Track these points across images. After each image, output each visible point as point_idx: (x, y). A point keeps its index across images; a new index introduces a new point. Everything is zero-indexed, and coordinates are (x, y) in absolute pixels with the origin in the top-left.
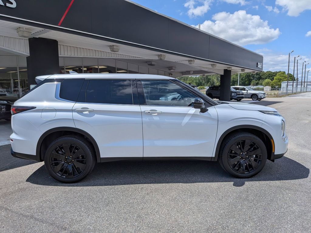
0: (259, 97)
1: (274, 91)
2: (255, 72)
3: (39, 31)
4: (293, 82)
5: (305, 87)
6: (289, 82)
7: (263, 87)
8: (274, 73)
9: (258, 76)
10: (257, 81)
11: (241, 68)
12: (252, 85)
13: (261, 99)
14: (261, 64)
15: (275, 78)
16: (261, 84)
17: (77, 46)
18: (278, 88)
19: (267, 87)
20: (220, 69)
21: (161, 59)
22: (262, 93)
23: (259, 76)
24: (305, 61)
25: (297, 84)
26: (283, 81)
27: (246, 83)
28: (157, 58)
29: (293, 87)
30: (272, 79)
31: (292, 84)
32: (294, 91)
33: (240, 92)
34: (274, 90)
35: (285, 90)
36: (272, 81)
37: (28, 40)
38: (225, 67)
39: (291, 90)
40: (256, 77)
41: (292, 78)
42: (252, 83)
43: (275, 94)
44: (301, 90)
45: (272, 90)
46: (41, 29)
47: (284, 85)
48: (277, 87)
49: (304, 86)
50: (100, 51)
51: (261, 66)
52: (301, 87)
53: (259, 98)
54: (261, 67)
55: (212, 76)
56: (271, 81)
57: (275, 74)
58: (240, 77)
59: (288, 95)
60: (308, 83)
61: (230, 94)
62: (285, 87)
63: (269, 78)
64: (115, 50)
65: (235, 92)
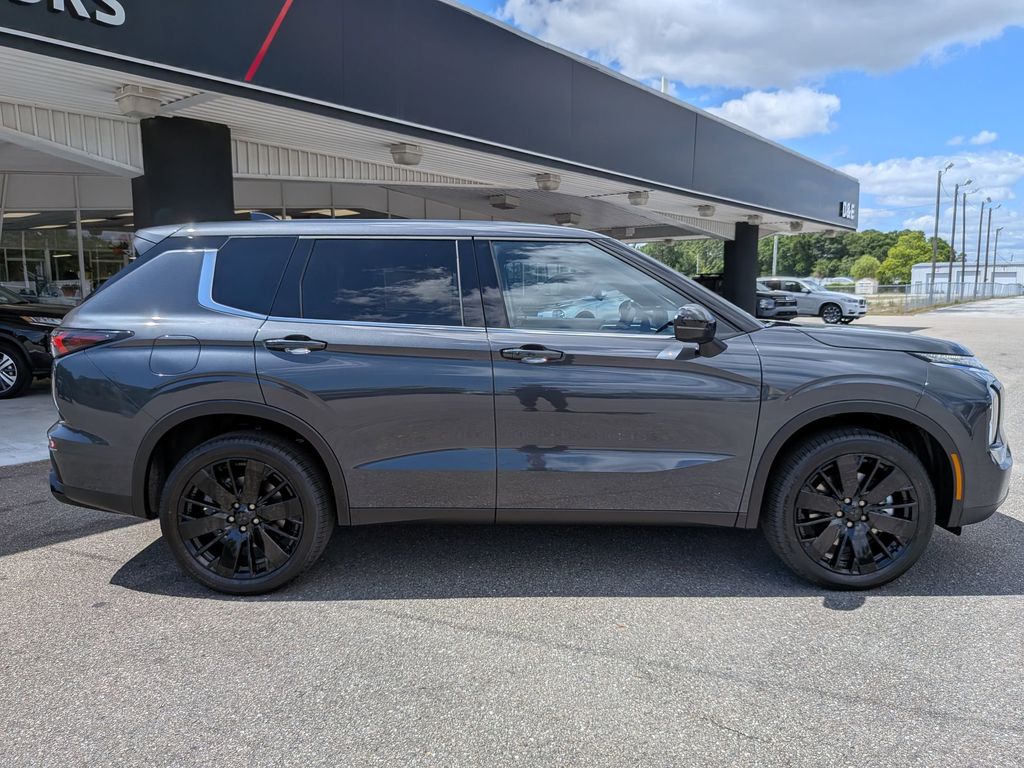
0: (846, 313)
1: (889, 295)
2: (832, 231)
3: (181, 98)
4: (951, 266)
5: (989, 281)
6: (937, 264)
7: (852, 282)
8: (887, 236)
9: (835, 245)
10: (833, 263)
11: (789, 220)
12: (815, 274)
13: (852, 318)
14: (853, 206)
15: (892, 251)
16: (847, 273)
17: (286, 146)
18: (900, 284)
19: (865, 281)
20: (724, 220)
21: (546, 188)
22: (855, 301)
23: (840, 246)
24: (989, 199)
25: (963, 271)
26: (917, 262)
27: (798, 267)
28: (533, 184)
29: (950, 281)
30: (882, 257)
31: (947, 270)
32: (954, 295)
33: (785, 296)
34: (886, 290)
35: (924, 290)
36: (881, 261)
37: (139, 126)
38: (741, 215)
39: (943, 292)
40: (830, 249)
41: (944, 251)
42: (817, 269)
43: (892, 304)
44: (975, 292)
45: (880, 291)
46: (189, 90)
47: (919, 274)
48: (897, 282)
49: (985, 280)
50: (357, 161)
51: (853, 212)
52: (974, 281)
53: (846, 317)
54: (852, 217)
55: (685, 244)
56: (878, 262)
57: (892, 239)
58: (779, 249)
59: (936, 306)
60: (998, 270)
61: (755, 303)
62: (924, 282)
63: (870, 253)
64: (407, 157)
65: (771, 297)
